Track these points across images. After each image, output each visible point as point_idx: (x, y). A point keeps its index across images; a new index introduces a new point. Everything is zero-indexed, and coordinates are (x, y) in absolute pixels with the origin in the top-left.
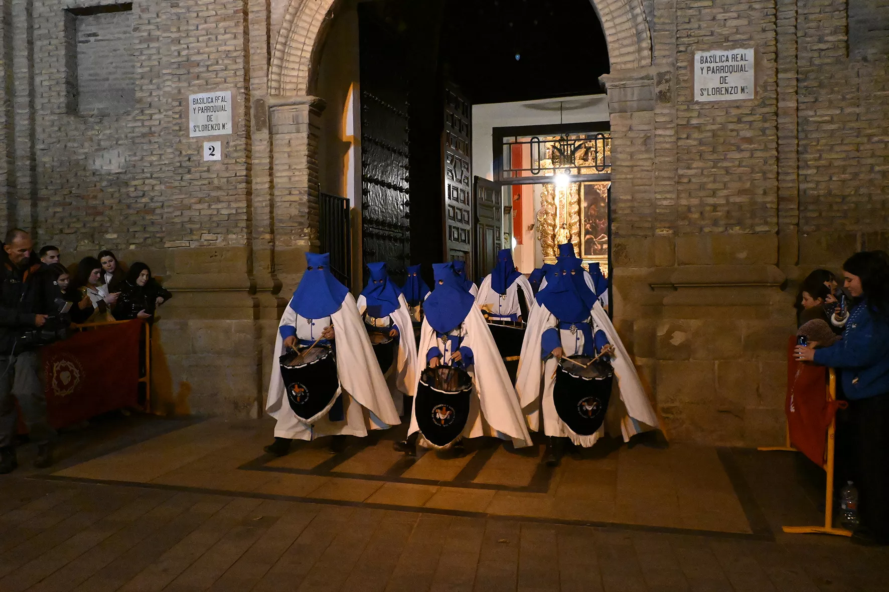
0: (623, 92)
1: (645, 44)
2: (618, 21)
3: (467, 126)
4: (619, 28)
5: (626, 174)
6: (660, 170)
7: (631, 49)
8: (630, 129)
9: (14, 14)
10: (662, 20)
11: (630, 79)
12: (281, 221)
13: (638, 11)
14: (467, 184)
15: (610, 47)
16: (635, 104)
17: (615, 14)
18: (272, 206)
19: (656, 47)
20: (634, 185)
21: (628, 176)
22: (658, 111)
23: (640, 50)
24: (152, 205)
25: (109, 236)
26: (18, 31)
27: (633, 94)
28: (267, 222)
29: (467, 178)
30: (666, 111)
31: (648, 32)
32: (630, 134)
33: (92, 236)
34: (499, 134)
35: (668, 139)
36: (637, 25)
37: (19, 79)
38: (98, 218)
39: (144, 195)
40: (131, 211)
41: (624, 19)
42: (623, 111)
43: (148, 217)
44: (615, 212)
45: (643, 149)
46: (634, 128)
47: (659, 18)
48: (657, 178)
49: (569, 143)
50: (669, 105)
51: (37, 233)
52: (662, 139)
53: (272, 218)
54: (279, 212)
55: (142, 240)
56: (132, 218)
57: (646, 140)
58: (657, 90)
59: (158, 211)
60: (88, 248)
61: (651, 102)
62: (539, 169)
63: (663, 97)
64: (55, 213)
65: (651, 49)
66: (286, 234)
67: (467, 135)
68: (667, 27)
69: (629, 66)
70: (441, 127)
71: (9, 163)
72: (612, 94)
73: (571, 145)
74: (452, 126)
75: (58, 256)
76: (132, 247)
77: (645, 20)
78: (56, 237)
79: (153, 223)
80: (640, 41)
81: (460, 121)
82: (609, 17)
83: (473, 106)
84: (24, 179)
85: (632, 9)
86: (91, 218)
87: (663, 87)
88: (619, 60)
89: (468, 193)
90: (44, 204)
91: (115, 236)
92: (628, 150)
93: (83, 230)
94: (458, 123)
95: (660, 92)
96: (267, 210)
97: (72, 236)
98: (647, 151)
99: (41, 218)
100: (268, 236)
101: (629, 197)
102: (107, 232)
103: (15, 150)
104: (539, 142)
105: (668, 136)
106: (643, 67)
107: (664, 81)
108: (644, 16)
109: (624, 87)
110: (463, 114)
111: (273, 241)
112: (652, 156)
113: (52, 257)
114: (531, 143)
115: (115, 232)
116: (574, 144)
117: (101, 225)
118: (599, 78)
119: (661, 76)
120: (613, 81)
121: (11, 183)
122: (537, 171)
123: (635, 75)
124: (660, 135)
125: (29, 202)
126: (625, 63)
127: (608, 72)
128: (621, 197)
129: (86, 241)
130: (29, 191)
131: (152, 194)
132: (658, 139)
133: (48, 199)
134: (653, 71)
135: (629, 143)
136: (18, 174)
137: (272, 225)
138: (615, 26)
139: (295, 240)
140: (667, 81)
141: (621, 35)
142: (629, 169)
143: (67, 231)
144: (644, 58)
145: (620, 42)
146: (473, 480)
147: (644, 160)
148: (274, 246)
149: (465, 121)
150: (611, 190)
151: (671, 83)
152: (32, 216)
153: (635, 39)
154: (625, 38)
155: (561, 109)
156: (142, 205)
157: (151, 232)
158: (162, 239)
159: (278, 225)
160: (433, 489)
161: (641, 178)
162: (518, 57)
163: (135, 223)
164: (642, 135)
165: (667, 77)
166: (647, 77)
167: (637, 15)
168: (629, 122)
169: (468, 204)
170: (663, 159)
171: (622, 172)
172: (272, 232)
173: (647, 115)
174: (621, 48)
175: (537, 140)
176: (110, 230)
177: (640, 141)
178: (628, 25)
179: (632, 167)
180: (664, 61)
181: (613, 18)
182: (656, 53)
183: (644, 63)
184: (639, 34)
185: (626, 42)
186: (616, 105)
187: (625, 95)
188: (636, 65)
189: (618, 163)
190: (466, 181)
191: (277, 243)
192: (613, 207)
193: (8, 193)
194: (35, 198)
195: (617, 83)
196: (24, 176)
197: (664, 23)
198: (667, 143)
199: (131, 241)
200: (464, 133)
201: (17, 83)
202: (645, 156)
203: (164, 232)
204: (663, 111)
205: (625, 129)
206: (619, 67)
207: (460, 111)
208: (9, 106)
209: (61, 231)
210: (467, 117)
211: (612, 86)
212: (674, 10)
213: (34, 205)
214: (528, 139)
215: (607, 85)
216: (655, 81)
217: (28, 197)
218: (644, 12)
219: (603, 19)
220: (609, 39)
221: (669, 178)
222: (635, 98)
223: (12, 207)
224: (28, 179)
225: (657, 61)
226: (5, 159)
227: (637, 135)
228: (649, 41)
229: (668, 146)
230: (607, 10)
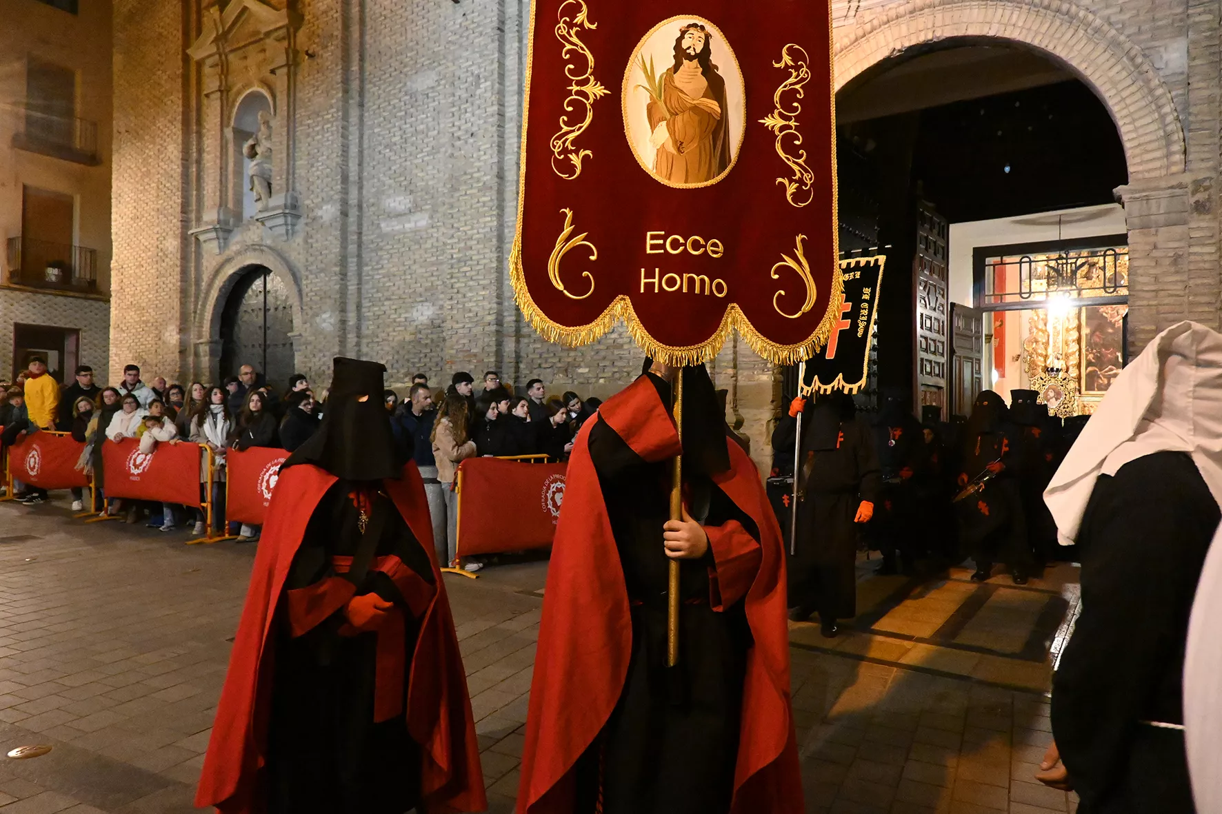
0: (1145, 205)
1: (1176, 147)
2: (1138, 124)
3: (943, 248)
4: (1141, 131)
5: (1149, 299)
6: (1196, 295)
7: (1158, 154)
8: (1155, 247)
9: (505, 168)
10: (1200, 118)
11: (1157, 189)
12: (744, 356)
13: (1167, 109)
14: (943, 312)
15: (1128, 154)
16: (1162, 219)
17: (1136, 116)
18: (735, 341)
19: (1191, 149)
20: (1158, 313)
21: (1151, 303)
22: (1193, 225)
23: (1169, 155)
24: (620, 341)
25: (581, 370)
26: (508, 184)
27: (1159, 207)
28: (731, 357)
29: (943, 306)
30: (1203, 224)
31: (1181, 134)
32: (1155, 253)
33: (566, 370)
34: (980, 255)
35: (1207, 258)
36: (1166, 125)
37: (508, 226)
38: (572, 354)
39: (613, 331)
40: (602, 347)
41: (1149, 120)
42: (1145, 227)
43: (616, 352)
44: (1133, 344)
45: (1173, 269)
46: (1159, 246)
47: (1196, 115)
48: (1191, 303)
49: (1069, 261)
50: (1208, 217)
51: (519, 367)
52: (1198, 258)
53: (735, 353)
54: (740, 347)
55: (610, 374)
56: (603, 354)
57: (1176, 259)
58: (1192, 200)
59: (626, 347)
60: (562, 382)
61: (1186, 214)
62: (1030, 293)
63: (1200, 208)
64: (534, 349)
65: (1185, 152)
66: (749, 369)
67: (943, 258)
68: (1206, 125)
69: (1153, 174)
70: (913, 251)
71: (499, 304)
72: (1133, 208)
73: (1071, 264)
74: (926, 249)
75: (543, 388)
76: (602, 381)
77: (1177, 119)
78: (535, 371)
79: (621, 358)
80: (1168, 144)
81: (935, 243)
82: (1127, 120)
83: (952, 226)
84: (509, 319)
85: (1159, 107)
86: (565, 354)
87: (1201, 196)
88: (1141, 168)
89: (943, 322)
90: (526, 340)
91: (587, 370)
92: (1152, 271)
93: (559, 365)
94: (932, 244)
95: (1197, 202)
96: (731, 344)
97: (549, 370)
98: (1177, 272)
99: (523, 354)
100: (731, 371)
101: (1153, 327)
102: (579, 366)
103: (503, 292)
104: (1030, 262)
105: (1206, 253)
106: (1173, 174)
107: (1202, 189)
108: (1176, 114)
109: (1148, 199)
110: (939, 235)
111: (735, 376)
112: (1185, 277)
113: (539, 389)
114: (1020, 263)
115: (587, 366)
116: (1075, 263)
117: (575, 360)
118: (1114, 190)
119: (1198, 185)
120: (1132, 193)
121: (499, 323)
122: (1028, 295)
123: (1163, 184)
124: (1195, 254)
125: (514, 339)
126: (1149, 171)
127: (1126, 183)
128: (1142, 327)
129: (561, 375)
130: (514, 329)
131: (621, 330)
132: (1192, 258)
133: (530, 336)
134: (1187, 178)
135: (1154, 264)
136: (505, 314)
137: (735, 359)
138: (1136, 129)
139: (758, 374)
140: (1206, 189)
141: (1142, 140)
142: (1154, 294)
143: (543, 366)
144: (1175, 163)
145: (1142, 148)
146: (954, 639)
147: (1173, 282)
148: (736, 380)
149: (941, 243)
150: (1129, 319)
151: (1212, 191)
152: (516, 352)
153: (1164, 142)
154: (1150, 142)
155: (1060, 223)
156: (612, 341)
157: (619, 367)
158: (628, 373)
159: (740, 359)
160: (907, 644)
161: (1167, 304)
162: (1007, 169)
163: (604, 358)
164: (1171, 254)
165: (1207, 183)
166: (1180, 186)
167: (1166, 114)
168: (1153, 239)
169: (943, 334)
170: (1199, 281)
171: (1144, 298)
172: (735, 367)
173: (1178, 229)
174: (1142, 154)
175: (1028, 260)
176: (582, 364)
177: (1167, 261)
178: (1154, 127)
179: (1156, 291)
180: (1203, 165)
181: (1134, 120)
182: (1191, 157)
183: (1174, 169)
184: (1167, 136)
185: (1150, 147)
186: (1136, 221)
187: (1150, 209)
188: (1163, 172)
189: (1138, 287)
190: (941, 308)
191: (739, 378)
192: (1130, 339)
193: (498, 332)
194: (518, 335)
195: (1137, 195)
196: (511, 316)
197: (1203, 121)
198: (1205, 262)
199: (600, 376)
200: (940, 256)
201: (506, 231)
202: (1177, 278)
203: (630, 367)
204: (1201, 225)
205: (1148, 247)
206: (1140, 176)
207: (935, 231)
208: (499, 252)
209: (540, 366)
210: (943, 237)
211: (1131, 198)
212: (1217, 104)
213: (518, 342)
214: (1017, 258)
215: (1125, 198)
216: (1190, 188)
217: (513, 334)
218: (1176, 110)
219: (1120, 123)
220: (1127, 145)
221: (1209, 303)
222: (1162, 212)
223: (499, 344)
224: (514, 318)
225: (1192, 166)
226: (495, 300)
227: (1163, 254)
228: (1183, 143)
229: (1207, 266)
230: (1125, 112)
